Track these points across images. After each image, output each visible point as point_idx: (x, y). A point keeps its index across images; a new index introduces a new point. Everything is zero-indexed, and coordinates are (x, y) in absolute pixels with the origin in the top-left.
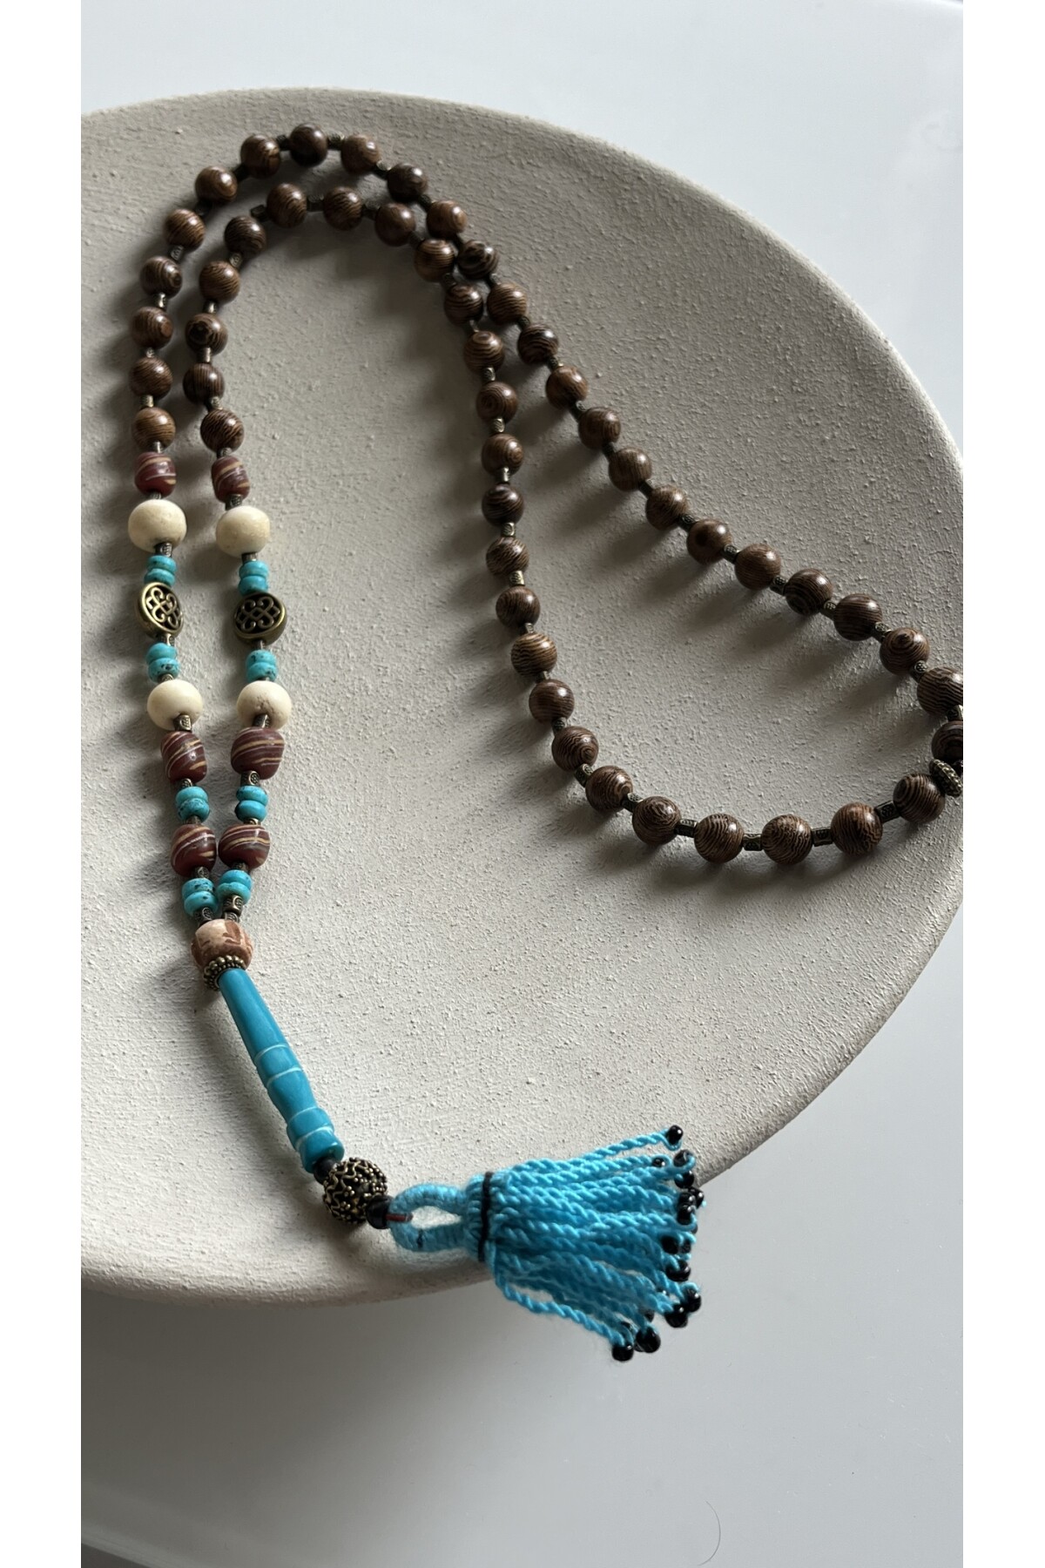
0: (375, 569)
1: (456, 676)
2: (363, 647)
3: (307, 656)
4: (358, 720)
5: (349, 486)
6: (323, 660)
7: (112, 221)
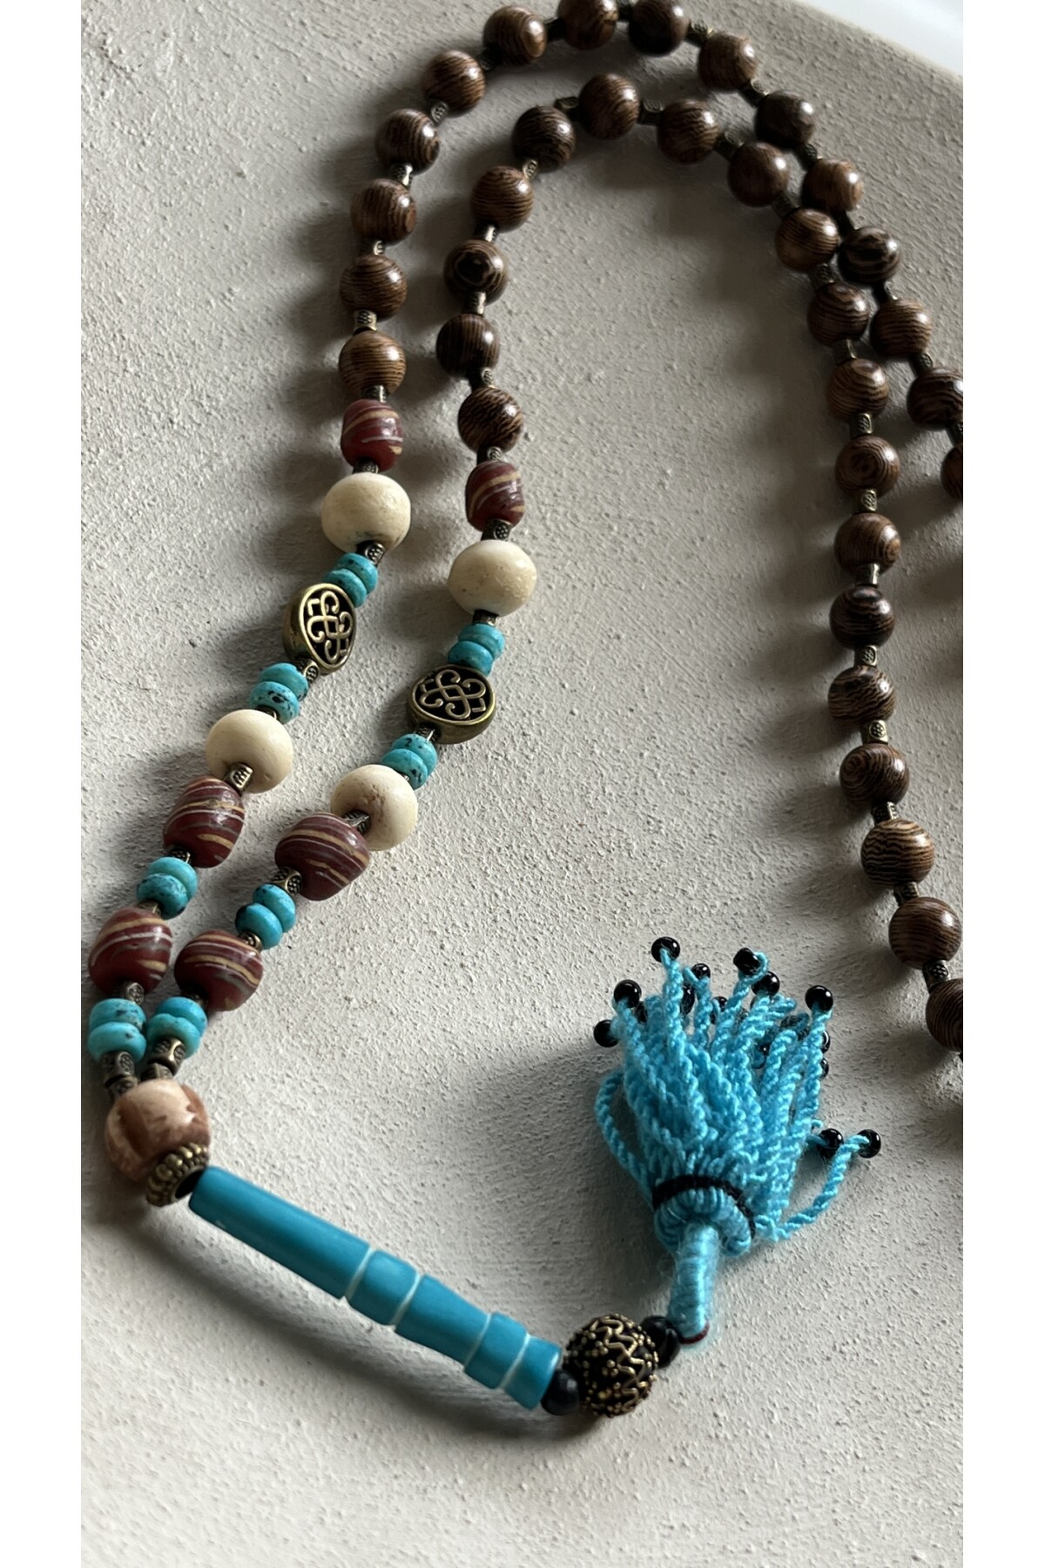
0: (652, 668)
1: (764, 858)
2: (627, 781)
3: (542, 778)
4: (613, 895)
5: (626, 536)
6: (565, 788)
7: (347, 58)
